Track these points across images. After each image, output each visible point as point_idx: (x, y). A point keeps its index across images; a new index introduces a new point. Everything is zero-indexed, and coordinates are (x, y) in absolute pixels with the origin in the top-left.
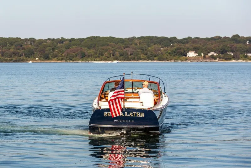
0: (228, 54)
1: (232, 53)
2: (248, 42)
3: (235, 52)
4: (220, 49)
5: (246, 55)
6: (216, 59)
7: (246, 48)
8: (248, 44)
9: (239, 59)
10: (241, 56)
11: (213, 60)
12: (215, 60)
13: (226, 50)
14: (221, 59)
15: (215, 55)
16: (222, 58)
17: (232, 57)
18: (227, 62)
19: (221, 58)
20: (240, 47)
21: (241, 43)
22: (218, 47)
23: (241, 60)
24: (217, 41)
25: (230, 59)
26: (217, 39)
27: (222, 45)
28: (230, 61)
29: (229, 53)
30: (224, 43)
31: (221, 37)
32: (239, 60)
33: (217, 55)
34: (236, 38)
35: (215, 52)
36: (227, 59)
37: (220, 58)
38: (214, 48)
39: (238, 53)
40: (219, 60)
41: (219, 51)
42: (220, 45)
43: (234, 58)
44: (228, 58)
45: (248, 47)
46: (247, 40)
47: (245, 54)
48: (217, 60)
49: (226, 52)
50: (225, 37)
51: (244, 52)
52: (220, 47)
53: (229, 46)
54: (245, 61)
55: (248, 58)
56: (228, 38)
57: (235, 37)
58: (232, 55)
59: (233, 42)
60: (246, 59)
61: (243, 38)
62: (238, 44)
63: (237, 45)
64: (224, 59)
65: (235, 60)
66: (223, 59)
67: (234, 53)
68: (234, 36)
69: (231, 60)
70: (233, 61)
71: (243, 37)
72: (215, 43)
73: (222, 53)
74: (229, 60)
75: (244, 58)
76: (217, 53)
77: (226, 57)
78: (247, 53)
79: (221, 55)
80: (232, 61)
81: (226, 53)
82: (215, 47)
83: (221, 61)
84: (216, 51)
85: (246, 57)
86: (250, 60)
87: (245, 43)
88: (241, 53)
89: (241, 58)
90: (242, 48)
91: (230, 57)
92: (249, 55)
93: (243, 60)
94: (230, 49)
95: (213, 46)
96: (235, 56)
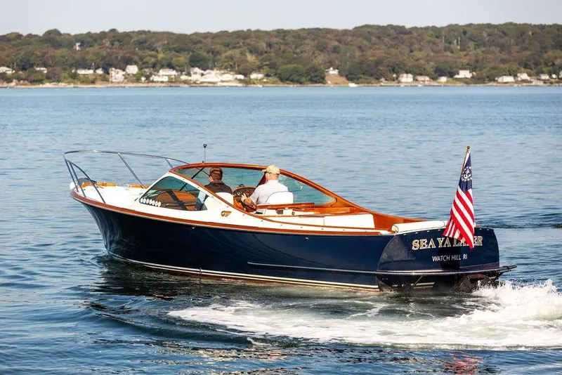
0: (36, 72)
1: (44, 69)
2: (79, 44)
3: (50, 66)
4: (18, 61)
5: (75, 73)
6: (11, 82)
7: (74, 58)
8: (78, 48)
9: (59, 81)
10: (65, 74)
11: (5, 85)
12: (8, 83)
13: (32, 62)
14: (22, 82)
15: (8, 72)
16: (24, 80)
17: (45, 76)
18: (33, 87)
19: (21, 79)
20: (62, 57)
21: (64, 47)
22: (15, 56)
23: (63, 84)
24: (13, 43)
25: (40, 81)
26: (13, 40)
27: (23, 52)
28: (41, 86)
29: (38, 69)
30: (26, 46)
31: (21, 36)
32: (60, 84)
33: (13, 74)
34: (53, 38)
35: (8, 67)
36: (33, 82)
37: (19, 79)
38: (6, 59)
39: (58, 69)
40: (17, 84)
41: (17, 65)
42: (19, 52)
43: (49, 78)
44: (36, 79)
45: (78, 56)
46: (77, 41)
47: (73, 71)
48: (13, 84)
49: (32, 65)
50: (30, 36)
51: (71, 66)
52: (20, 56)
53: (38, 53)
54: (72, 85)
55: (79, 80)
56: (36, 36)
57: (52, 36)
58: (46, 72)
59: (46, 45)
60: (75, 81)
61: (67, 37)
62: (58, 49)
63: (56, 51)
64: (28, 80)
65: (50, 83)
66: (26, 82)
67: (50, 69)
68: (49, 33)
69: (42, 84)
70: (48, 85)
71: (69, 34)
72: (9, 48)
73: (24, 69)
74: (39, 84)
75: (70, 80)
76: (13, 69)
77: (32, 78)
78: (77, 69)
79: (21, 72)
80: (44, 86)
81: (31, 69)
82: (8, 56)
83: (22, 85)
84: (11, 66)
85: (75, 77)
86: (83, 82)
87: (72, 47)
88: (65, 69)
89: (65, 78)
90: (67, 58)
91: (40, 77)
92: (81, 72)
93: (69, 83)
94: (41, 60)
95: (5, 53)
96: (50, 75)
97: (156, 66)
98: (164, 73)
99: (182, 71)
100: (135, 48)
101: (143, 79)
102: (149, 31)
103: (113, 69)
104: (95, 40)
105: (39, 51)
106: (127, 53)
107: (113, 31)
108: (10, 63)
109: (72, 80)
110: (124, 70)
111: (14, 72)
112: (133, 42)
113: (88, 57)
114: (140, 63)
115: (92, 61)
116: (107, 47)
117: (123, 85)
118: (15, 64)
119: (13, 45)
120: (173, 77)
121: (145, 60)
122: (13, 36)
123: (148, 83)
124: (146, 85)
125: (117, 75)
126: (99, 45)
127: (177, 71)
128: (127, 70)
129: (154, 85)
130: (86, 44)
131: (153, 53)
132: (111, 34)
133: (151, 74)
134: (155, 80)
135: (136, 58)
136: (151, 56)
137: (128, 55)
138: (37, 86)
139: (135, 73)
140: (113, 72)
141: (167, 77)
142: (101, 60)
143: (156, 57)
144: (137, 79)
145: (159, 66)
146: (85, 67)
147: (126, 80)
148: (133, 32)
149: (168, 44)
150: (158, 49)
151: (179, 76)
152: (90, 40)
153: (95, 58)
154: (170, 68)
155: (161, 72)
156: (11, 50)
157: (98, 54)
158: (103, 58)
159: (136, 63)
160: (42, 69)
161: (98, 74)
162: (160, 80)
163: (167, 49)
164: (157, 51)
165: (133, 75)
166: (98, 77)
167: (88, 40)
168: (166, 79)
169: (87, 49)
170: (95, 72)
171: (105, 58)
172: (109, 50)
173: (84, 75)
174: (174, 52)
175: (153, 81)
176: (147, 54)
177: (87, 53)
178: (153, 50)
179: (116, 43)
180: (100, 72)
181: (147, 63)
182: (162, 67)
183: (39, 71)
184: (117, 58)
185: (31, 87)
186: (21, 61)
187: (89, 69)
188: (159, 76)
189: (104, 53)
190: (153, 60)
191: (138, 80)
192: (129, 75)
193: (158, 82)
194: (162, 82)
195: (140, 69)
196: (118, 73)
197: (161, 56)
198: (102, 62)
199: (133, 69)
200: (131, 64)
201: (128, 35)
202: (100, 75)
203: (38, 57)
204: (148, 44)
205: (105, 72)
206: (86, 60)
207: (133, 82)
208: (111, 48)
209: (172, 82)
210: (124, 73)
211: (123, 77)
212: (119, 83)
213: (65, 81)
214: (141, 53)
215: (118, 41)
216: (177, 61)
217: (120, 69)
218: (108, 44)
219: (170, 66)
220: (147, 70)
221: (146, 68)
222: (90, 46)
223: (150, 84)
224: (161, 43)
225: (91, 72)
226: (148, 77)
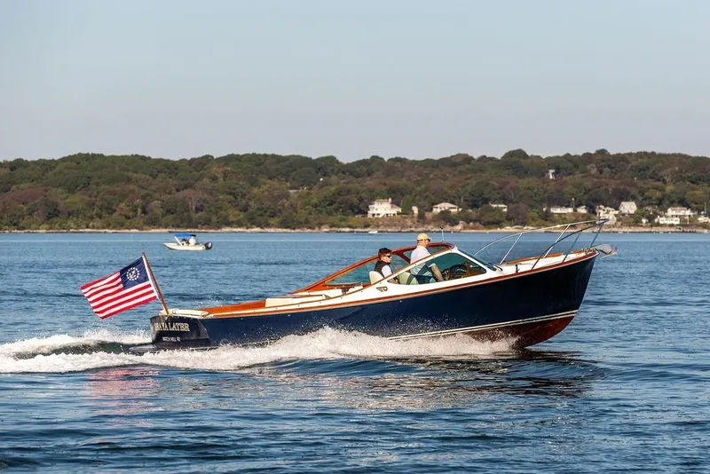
0: (493, 210)
1: (503, 206)
2: (553, 171)
3: (511, 201)
4: (467, 194)
5: (547, 212)
6: (457, 224)
7: (546, 191)
8: (551, 177)
9: (524, 224)
10: (533, 213)
11: (448, 228)
12: (452, 225)
13: (485, 196)
14: (471, 224)
15: (452, 210)
16: (475, 221)
17: (504, 216)
18: (488, 231)
19: (471, 221)
20: (529, 189)
21: (532, 175)
22: (463, 187)
23: (531, 228)
24: (460, 168)
25: (498, 224)
26: (459, 164)
27: (474, 182)
28: (499, 230)
29: (495, 206)
30: (479, 174)
31: (472, 158)
32: (525, 228)
33: (459, 213)
34: (517, 162)
35: (452, 202)
36: (488, 224)
37: (468, 220)
38: (450, 192)
39: (522, 206)
40: (465, 228)
41: (465, 200)
42: (468, 181)
43: (511, 219)
44: (491, 220)
45: (551, 188)
46: (550, 167)
47: (544, 209)
48: (458, 227)
49: (486, 201)
50: (483, 158)
51: (542, 202)
52: (469, 188)
53: (494, 183)
54: (543, 230)
55: (551, 221)
56: (492, 159)
57: (514, 159)
58: (505, 210)
59: (507, 172)
60: (547, 223)
61: (536, 161)
62: (524, 178)
63: (520, 181)
64: (480, 221)
65: (511, 226)
66: (478, 224)
67: (512, 206)
68: (511, 154)
69: (501, 227)
70: (508, 229)
71: (539, 157)
72: (454, 175)
73: (474, 206)
74: (496, 228)
75: (541, 221)
76: (460, 207)
77: (487, 218)
78: (549, 207)
79: (470, 211)
80: (503, 230)
81: (484, 206)
82: (452, 187)
83: (472, 228)
84: (456, 201)
85: (547, 217)
87: (543, 175)
88: (532, 207)
89: (533, 219)
90: (535, 191)
91: (497, 217)
92: (557, 210)
93: (539, 226)
94: (499, 194)
95: (448, 183)
96: (512, 215)
97: (663, 204)
98: (674, 213)
99: (699, 211)
100: (633, 178)
101: (644, 221)
102: (653, 153)
103: (602, 206)
104: (577, 166)
105: (497, 182)
106: (621, 184)
107: (602, 152)
108: (455, 197)
109: (543, 221)
110: (617, 209)
111: (460, 210)
112: (631, 169)
113: (567, 189)
114: (640, 198)
115: (572, 195)
116: (593, 176)
117: (615, 229)
118: (462, 200)
119: (460, 172)
120: (687, 218)
121: (646, 194)
122: (459, 160)
123: (651, 226)
124: (648, 230)
125: (607, 214)
126: (581, 172)
127: (693, 210)
128: (621, 209)
129: (660, 229)
130: (563, 171)
131: (660, 184)
132: (600, 157)
133: (656, 215)
134: (661, 222)
135: (634, 191)
136: (656, 188)
137: (621, 187)
138: (493, 231)
139: (632, 212)
140: (601, 211)
141: (678, 219)
142: (585, 194)
143: (662, 190)
144: (634, 220)
145: (667, 202)
146: (561, 205)
147: (619, 223)
148: (630, 154)
149: (681, 172)
150: (666, 178)
151: (696, 217)
152: (569, 165)
153: (575, 190)
154: (684, 206)
155: (670, 212)
156: (457, 179)
157: (581, 184)
158: (587, 191)
159: (633, 198)
160: (500, 206)
161: (580, 214)
162: (669, 222)
163: (679, 178)
164: (664, 181)
165: (629, 214)
166: (580, 218)
167: (566, 165)
168: (676, 221)
169: (564, 178)
170: (575, 210)
171: (590, 190)
172: (595, 180)
173: (560, 215)
174: (688, 183)
175: (658, 225)
176: (649, 186)
177: (565, 183)
178: (659, 180)
179: (606, 170)
180: (582, 210)
181: (650, 198)
182: (672, 204)
183: (498, 209)
184: (607, 190)
185: (484, 231)
186: (471, 195)
187: (568, 206)
188: (667, 217)
189: (588, 184)
190: (658, 194)
191: (637, 223)
192: (624, 215)
193: (664, 225)
194: (672, 225)
195: (640, 206)
196: (608, 212)
197: (669, 188)
198: (586, 197)
199: (629, 207)
200: (627, 200)
201: (622, 159)
202: (583, 215)
203: (494, 190)
204: (651, 170)
205: (589, 212)
206: (564, 194)
207: (630, 226)
208: (598, 178)
209: (685, 225)
210: (617, 212)
211: (615, 219)
212: (609, 226)
213: (534, 224)
214: (641, 184)
215: (609, 166)
216: (693, 195)
217: (611, 207)
218: (594, 171)
219: (683, 203)
220: (650, 209)
221: (649, 205)
222: (570, 174)
223: (654, 229)
224: (669, 170)
225: (570, 210)
226: (651, 219)
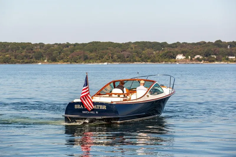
0: (212, 57)
1: (215, 56)
2: (229, 46)
3: (217, 55)
4: (204, 53)
5: (228, 58)
6: (202, 61)
7: (227, 52)
8: (229, 48)
10: (223, 58)
11: (199, 62)
13: (210, 53)
14: (206, 61)
15: (200, 57)
16: (207, 60)
17: (215, 59)
18: (210, 63)
20: (222, 51)
21: (223, 47)
22: (203, 51)
23: (223, 62)
24: (202, 45)
25: (213, 61)
27: (206, 50)
28: (214, 63)
29: (212, 56)
30: (208, 47)
31: (206, 42)
32: (221, 62)
33: (202, 58)
34: (219, 44)
35: (200, 55)
36: (210, 61)
37: (205, 60)
39: (220, 56)
40: (204, 62)
41: (204, 55)
42: (205, 49)
43: (218, 60)
44: (211, 60)
45: (229, 51)
48: (202, 62)
49: (210, 55)
50: (209, 43)
51: (226, 55)
52: (205, 51)
54: (226, 63)
55: (229, 61)
56: (212, 43)
57: (218, 43)
58: (215, 57)
59: (216, 46)
60: (228, 61)
61: (224, 43)
63: (220, 49)
65: (217, 62)
66: (207, 61)
67: (218, 56)
68: (217, 41)
69: (214, 62)
70: (216, 63)
71: (225, 42)
72: (201, 47)
73: (207, 56)
75: (226, 60)
76: (202, 56)
77: (210, 60)
78: (228, 56)
79: (205, 57)
80: (215, 63)
82: (200, 51)
83: (206, 62)
84: (201, 55)
85: (227, 60)
86: (231, 62)
87: (227, 47)
88: (223, 56)
89: (223, 60)
90: (224, 52)
91: (213, 59)
92: (230, 57)
93: (225, 62)
94: (214, 52)
95: (199, 50)
105: (213, 49)
108: (201, 54)
109: (226, 61)
113: (233, 51)
115: (235, 53)
118: (203, 54)
119: (202, 46)
122: (202, 43)
130: (232, 46)
138: (212, 63)
146: (232, 56)
152: (234, 44)
156: (201, 48)
169: (233, 48)
173: (231, 59)
183: (213, 57)
186: (206, 53)
187: (233, 56)
203: (212, 51)
206: (232, 53)
213: (224, 61)
222: (234, 47)
